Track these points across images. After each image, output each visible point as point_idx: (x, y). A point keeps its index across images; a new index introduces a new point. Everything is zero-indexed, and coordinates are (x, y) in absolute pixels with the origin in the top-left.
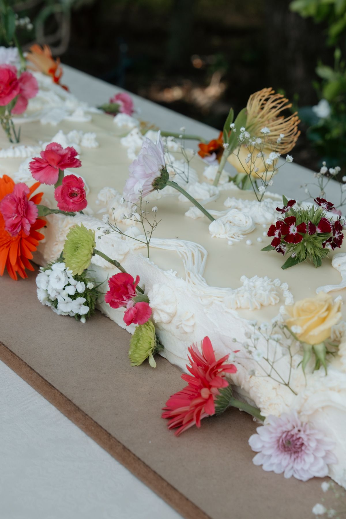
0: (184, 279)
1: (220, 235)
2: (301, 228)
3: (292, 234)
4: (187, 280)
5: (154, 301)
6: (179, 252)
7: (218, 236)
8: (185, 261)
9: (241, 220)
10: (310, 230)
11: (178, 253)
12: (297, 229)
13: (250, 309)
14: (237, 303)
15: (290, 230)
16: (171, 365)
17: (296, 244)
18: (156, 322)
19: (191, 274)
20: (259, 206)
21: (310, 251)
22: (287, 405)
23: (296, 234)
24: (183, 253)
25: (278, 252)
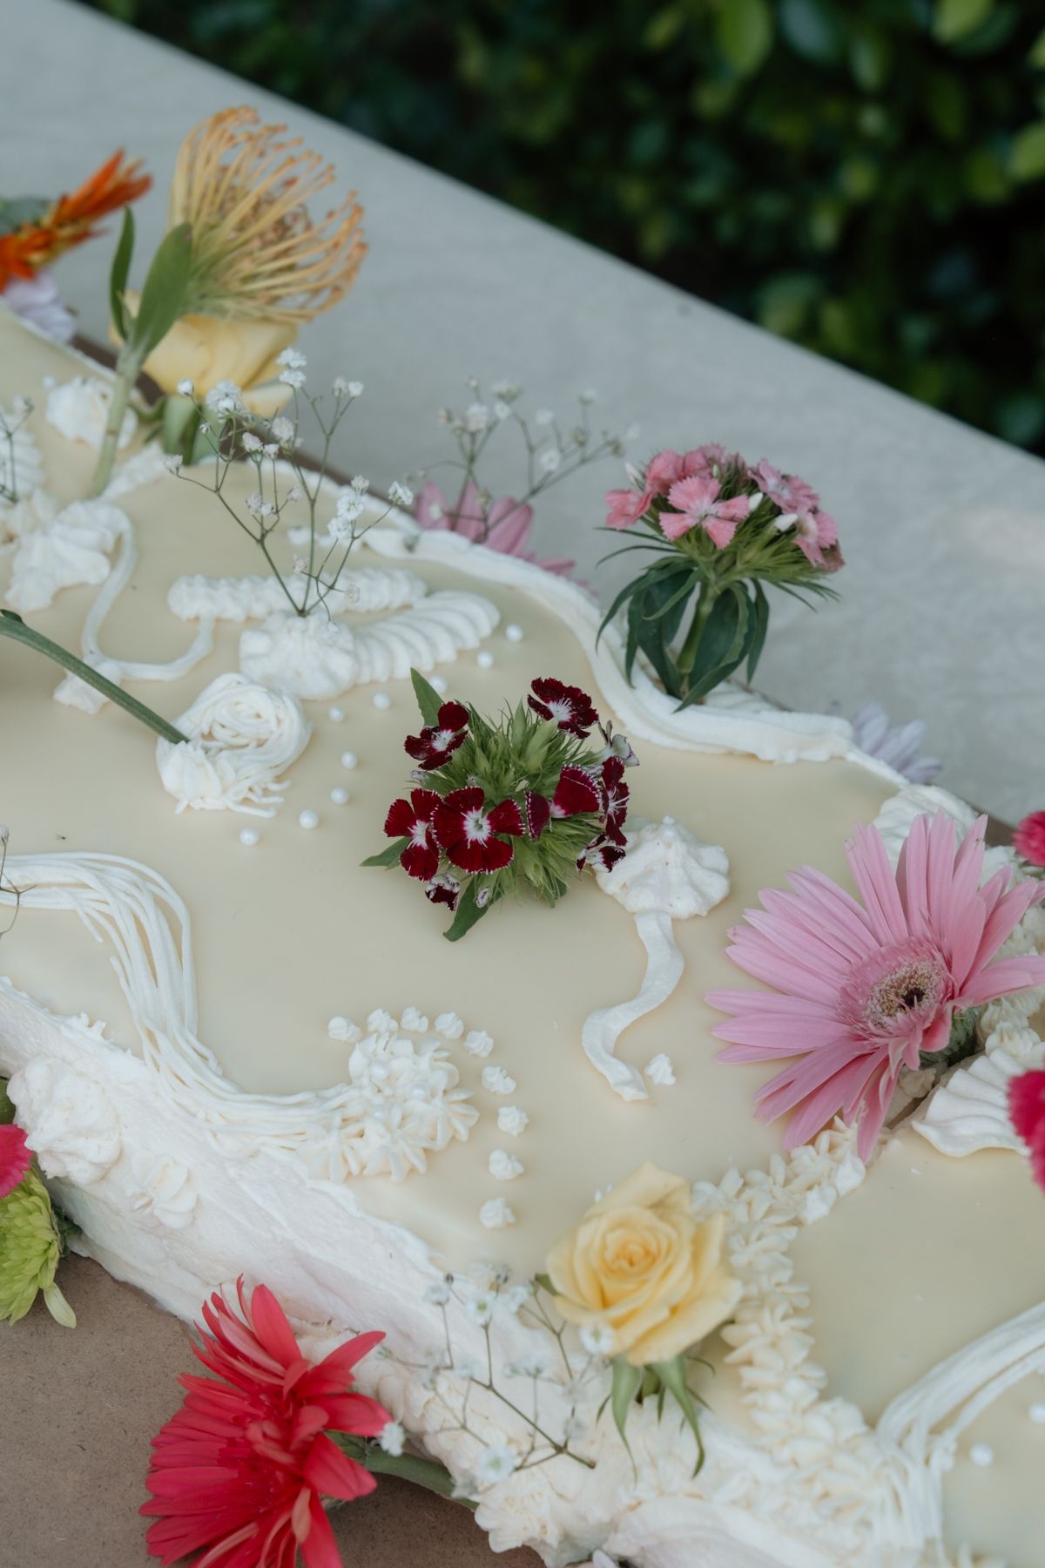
0: (138, 1054)
1: (202, 798)
2: (504, 818)
3: (475, 843)
4: (147, 1057)
5: (42, 1129)
6: (87, 914)
7: (197, 805)
8: (121, 962)
9: (258, 716)
10: (533, 826)
11: (87, 922)
12: (490, 824)
13: (394, 1178)
14: (346, 1160)
15: (465, 828)
16: (117, 1286)
17: (492, 872)
18: (50, 1177)
19: (162, 1041)
20: (304, 632)
21: (535, 877)
22: (561, 1496)
23: (490, 841)
24: (103, 921)
25: (434, 900)
